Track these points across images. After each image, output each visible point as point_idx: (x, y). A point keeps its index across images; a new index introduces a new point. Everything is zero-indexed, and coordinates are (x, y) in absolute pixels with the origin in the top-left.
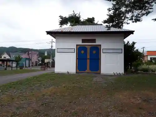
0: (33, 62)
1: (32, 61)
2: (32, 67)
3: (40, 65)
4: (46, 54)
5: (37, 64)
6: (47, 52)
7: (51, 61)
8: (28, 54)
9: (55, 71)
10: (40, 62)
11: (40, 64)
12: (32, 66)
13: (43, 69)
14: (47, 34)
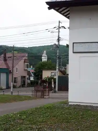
0: (15, 78)
1: (14, 76)
2: (15, 89)
3: (32, 84)
4: (44, 59)
5: (24, 82)
6: (47, 54)
7: (56, 74)
8: (5, 60)
9: (69, 100)
10: (32, 79)
11: (32, 82)
12: (14, 87)
13: (39, 94)
14: (49, 8)
